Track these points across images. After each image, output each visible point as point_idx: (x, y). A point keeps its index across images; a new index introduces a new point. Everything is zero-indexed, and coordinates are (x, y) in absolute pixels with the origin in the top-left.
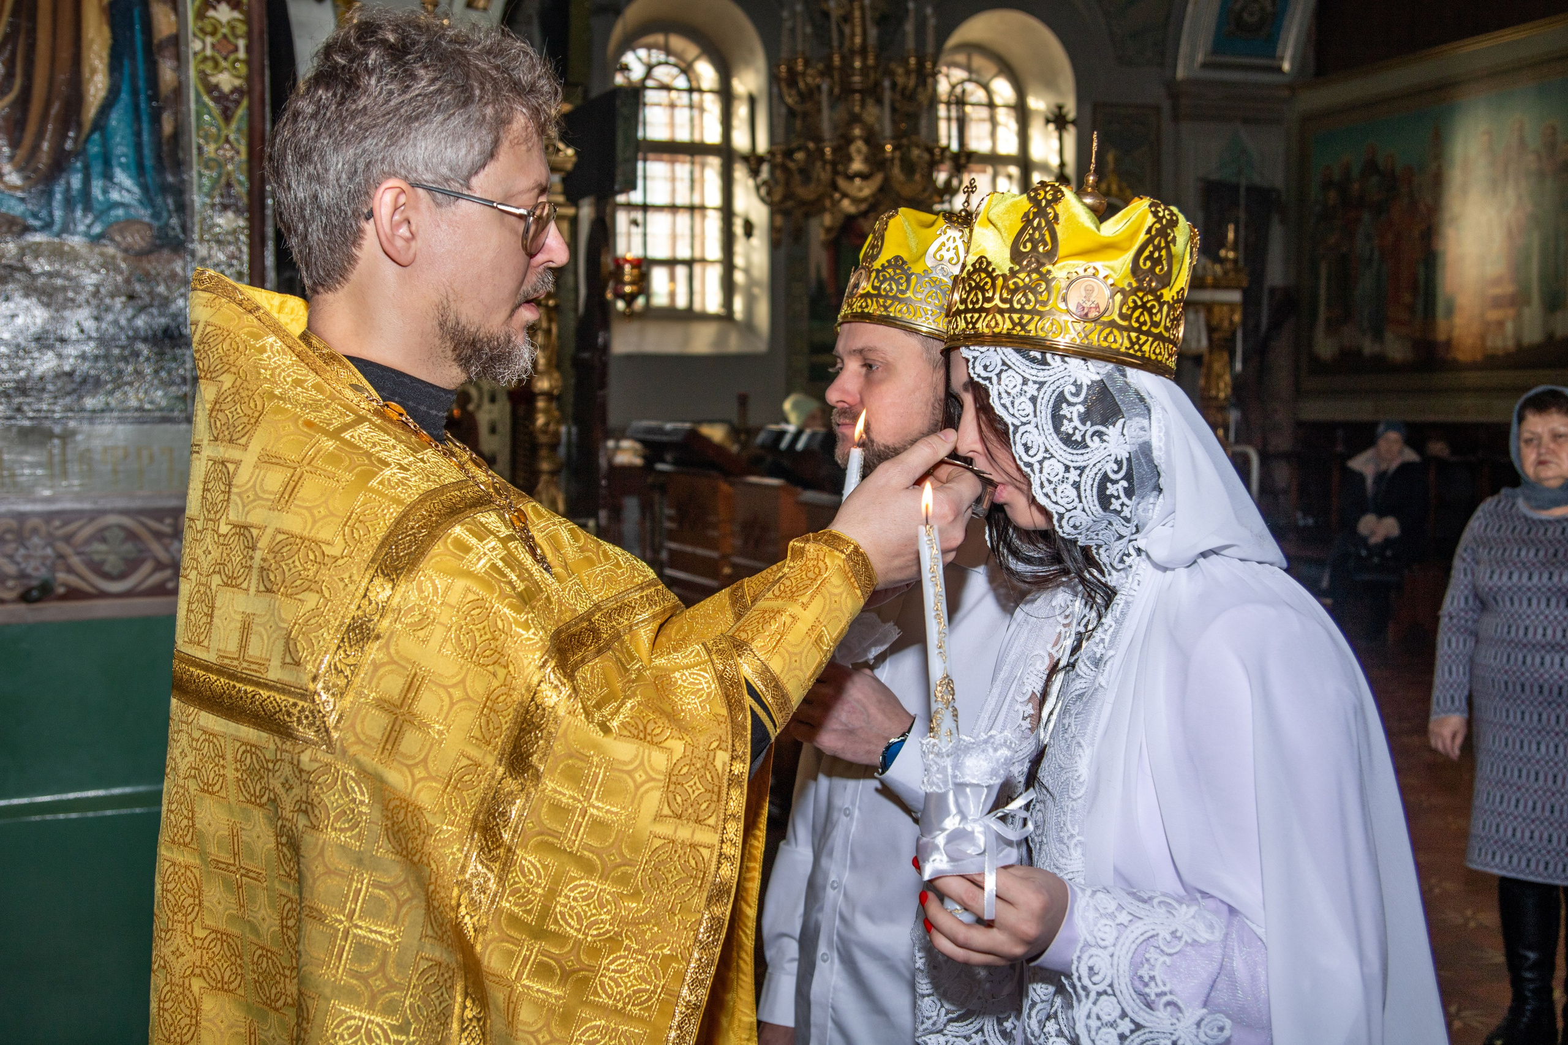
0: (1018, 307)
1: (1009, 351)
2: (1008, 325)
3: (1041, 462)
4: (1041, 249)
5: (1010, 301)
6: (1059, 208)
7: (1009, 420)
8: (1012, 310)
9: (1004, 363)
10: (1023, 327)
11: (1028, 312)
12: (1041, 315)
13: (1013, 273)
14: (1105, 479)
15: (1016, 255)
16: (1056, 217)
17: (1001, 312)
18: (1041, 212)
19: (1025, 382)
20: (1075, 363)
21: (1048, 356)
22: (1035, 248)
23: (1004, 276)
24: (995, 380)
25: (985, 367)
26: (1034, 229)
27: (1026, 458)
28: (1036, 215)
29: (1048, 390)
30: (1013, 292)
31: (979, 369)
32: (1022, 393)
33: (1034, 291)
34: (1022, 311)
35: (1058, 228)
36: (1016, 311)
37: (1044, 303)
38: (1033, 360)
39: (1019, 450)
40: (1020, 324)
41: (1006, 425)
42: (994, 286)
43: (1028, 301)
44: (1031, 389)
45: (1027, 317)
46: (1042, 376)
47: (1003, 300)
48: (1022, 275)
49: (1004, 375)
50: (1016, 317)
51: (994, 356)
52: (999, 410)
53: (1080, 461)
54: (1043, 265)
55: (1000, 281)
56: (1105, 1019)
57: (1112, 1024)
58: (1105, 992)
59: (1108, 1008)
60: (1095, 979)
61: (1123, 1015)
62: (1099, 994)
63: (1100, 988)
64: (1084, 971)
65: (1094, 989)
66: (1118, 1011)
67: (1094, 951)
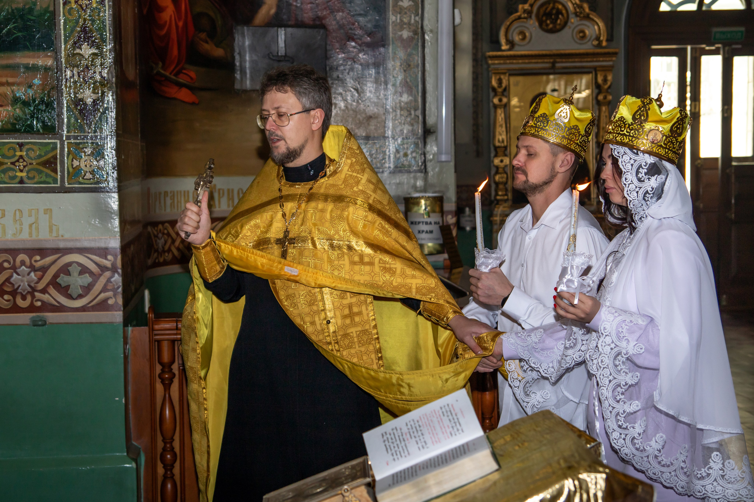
0: (632, 135)
1: (626, 148)
2: (628, 140)
3: (629, 184)
4: (642, 118)
5: (630, 133)
6: (650, 106)
7: (623, 170)
8: (630, 136)
9: (625, 152)
10: (632, 142)
11: (635, 137)
12: (639, 139)
13: (632, 124)
14: (647, 192)
15: (634, 118)
16: (649, 109)
17: (626, 136)
18: (644, 106)
19: (631, 159)
20: (647, 155)
21: (639, 152)
22: (640, 117)
23: (629, 124)
24: (621, 157)
25: (618, 153)
26: (641, 111)
27: (625, 182)
28: (642, 107)
29: (637, 163)
30: (631, 130)
31: (616, 153)
32: (629, 162)
33: (638, 131)
34: (633, 137)
35: (649, 112)
36: (631, 136)
37: (641, 135)
38: (634, 153)
39: (623, 179)
40: (631, 141)
41: (622, 171)
42: (625, 127)
43: (635, 134)
44: (632, 162)
45: (634, 139)
46: (636, 158)
47: (627, 132)
48: (635, 125)
49: (624, 156)
50: (630, 138)
51: (622, 150)
52: (621, 166)
53: (641, 185)
54: (642, 123)
55: (627, 126)
56: (607, 343)
57: (609, 345)
58: (608, 335)
59: (608, 340)
60: (605, 331)
61: (613, 342)
62: (606, 336)
63: (606, 334)
64: (602, 328)
65: (605, 334)
66: (611, 341)
67: (606, 323)
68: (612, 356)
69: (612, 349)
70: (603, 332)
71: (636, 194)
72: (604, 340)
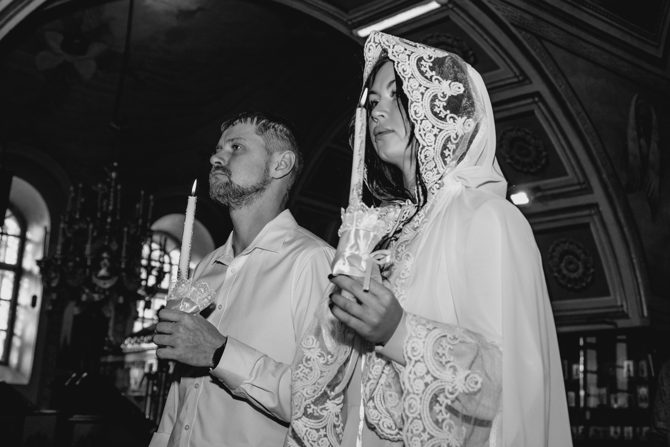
1: (416, 70)
3: (422, 120)
7: (409, 97)
9: (412, 75)
14: (449, 139)
21: (433, 78)
25: (404, 71)
29: (430, 91)
32: (418, 89)
38: (426, 78)
49: (411, 80)
56: (418, 374)
57: (422, 378)
58: (419, 361)
59: (420, 369)
60: (415, 354)
61: (428, 372)
62: (416, 362)
63: (417, 358)
64: (409, 349)
65: (414, 359)
66: (425, 371)
67: (415, 340)
68: (428, 398)
69: (427, 385)
70: (410, 355)
71: (433, 138)
72: (413, 369)
